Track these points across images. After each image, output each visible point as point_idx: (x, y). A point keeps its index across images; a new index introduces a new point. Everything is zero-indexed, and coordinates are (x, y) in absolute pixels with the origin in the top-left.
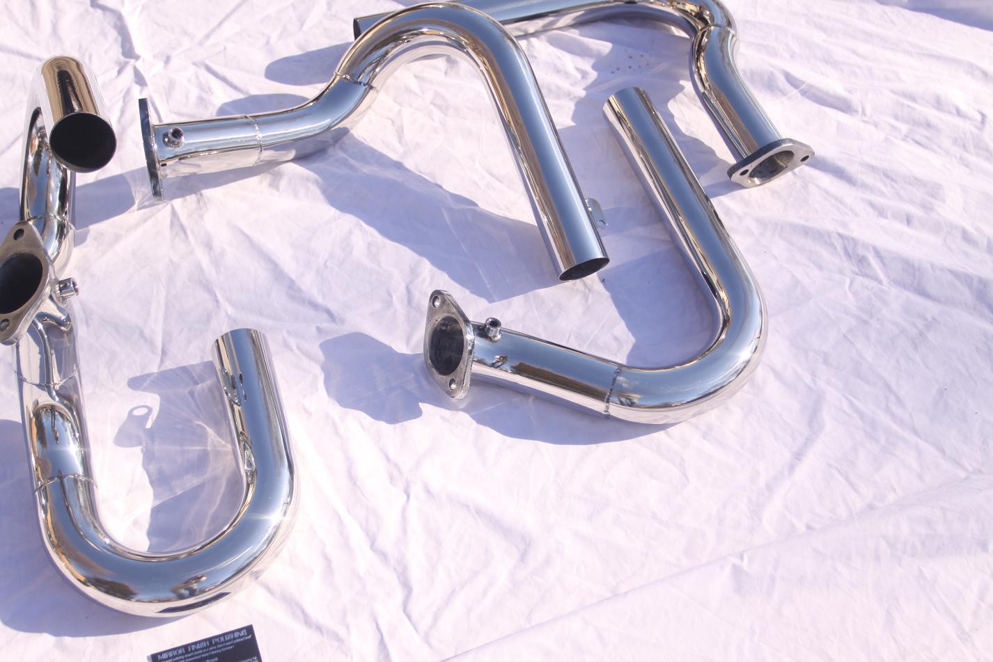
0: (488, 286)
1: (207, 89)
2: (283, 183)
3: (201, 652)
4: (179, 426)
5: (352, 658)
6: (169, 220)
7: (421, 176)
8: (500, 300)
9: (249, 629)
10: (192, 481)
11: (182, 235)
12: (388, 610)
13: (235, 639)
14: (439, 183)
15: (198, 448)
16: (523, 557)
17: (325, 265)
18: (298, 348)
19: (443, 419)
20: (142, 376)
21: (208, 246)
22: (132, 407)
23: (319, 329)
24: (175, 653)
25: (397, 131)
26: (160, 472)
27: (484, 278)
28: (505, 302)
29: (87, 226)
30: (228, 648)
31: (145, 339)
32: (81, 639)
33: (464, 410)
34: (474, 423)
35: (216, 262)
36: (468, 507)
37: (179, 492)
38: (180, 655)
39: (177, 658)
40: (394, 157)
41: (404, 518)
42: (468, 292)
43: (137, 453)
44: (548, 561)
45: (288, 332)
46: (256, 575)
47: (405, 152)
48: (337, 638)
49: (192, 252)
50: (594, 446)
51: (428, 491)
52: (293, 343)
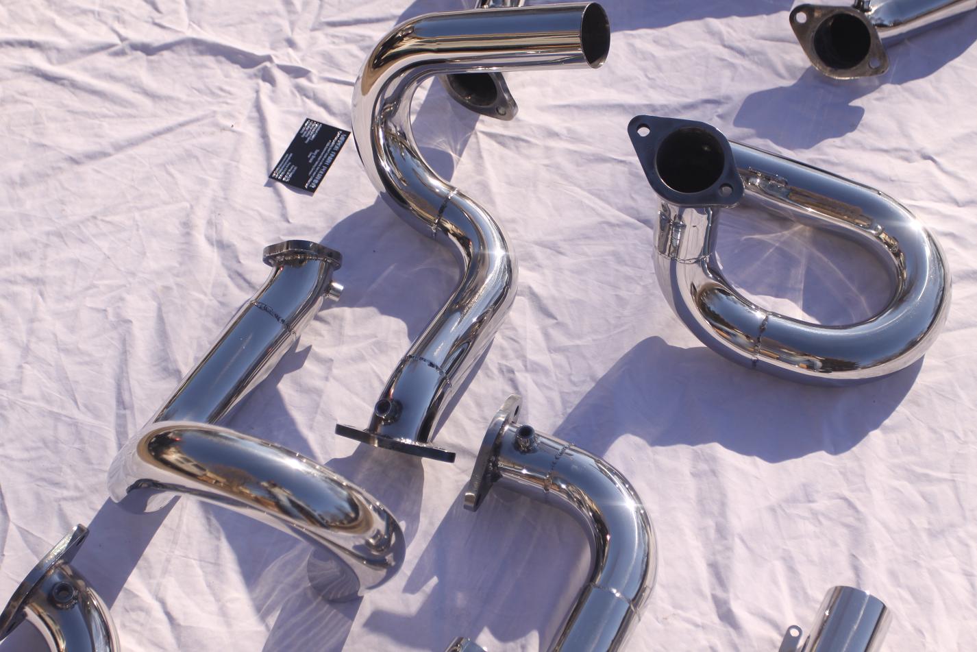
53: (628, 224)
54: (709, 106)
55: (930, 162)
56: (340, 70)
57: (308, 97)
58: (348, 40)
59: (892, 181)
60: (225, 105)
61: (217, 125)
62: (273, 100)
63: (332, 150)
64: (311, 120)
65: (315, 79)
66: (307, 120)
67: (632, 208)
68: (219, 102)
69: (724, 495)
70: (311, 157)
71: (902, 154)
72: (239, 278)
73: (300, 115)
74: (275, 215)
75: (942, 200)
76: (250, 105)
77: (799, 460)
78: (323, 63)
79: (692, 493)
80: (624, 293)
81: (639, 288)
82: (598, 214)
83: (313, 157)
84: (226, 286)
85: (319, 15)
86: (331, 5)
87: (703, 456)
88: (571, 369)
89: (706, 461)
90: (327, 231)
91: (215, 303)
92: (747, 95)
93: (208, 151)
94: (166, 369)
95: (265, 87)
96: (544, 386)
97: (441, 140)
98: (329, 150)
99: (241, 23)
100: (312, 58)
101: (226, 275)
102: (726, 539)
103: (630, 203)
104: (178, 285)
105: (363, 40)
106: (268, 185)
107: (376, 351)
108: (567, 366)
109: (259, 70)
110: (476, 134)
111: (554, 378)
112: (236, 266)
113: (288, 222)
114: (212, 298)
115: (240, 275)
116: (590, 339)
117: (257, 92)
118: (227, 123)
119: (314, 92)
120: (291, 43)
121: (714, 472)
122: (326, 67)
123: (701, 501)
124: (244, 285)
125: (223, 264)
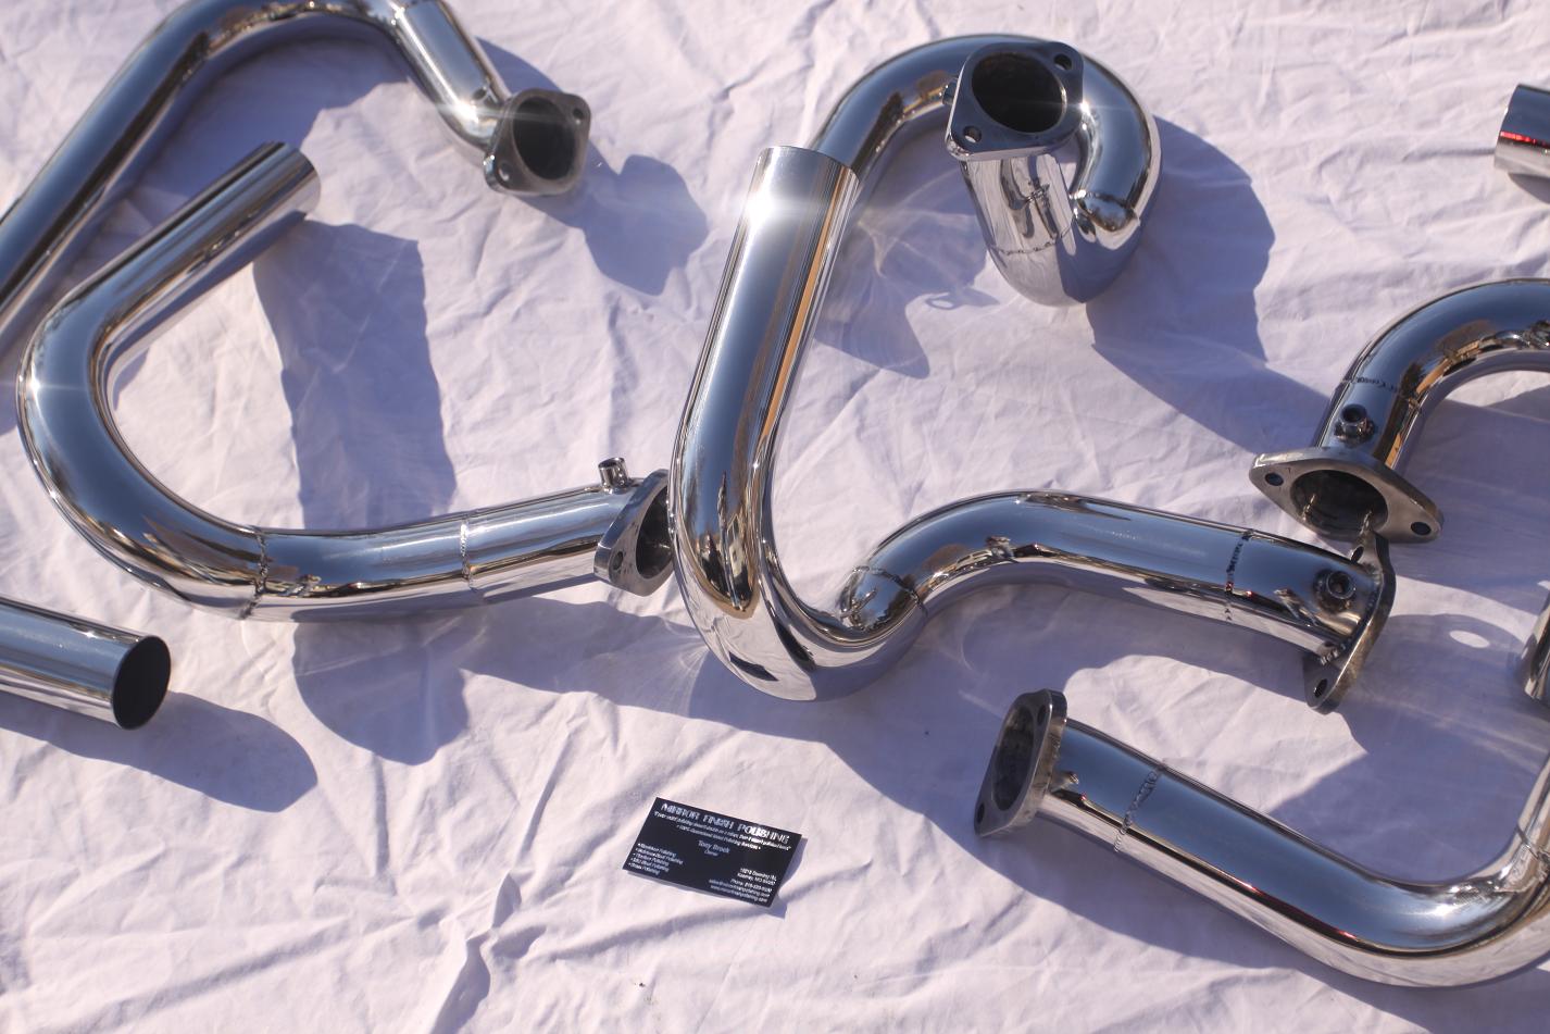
53: (859, 410)
54: (620, 322)
55: (732, 94)
56: (501, 833)
57: (569, 876)
58: (429, 827)
59: (771, 126)
60: (584, 1011)
61: (638, 1014)
62: (576, 928)
63: (700, 821)
64: (629, 860)
65: (523, 870)
66: (626, 867)
67: (828, 405)
68: (576, 1020)
69: (1341, 278)
70: (715, 851)
71: (718, 118)
72: (998, 924)
73: (611, 884)
74: (852, 893)
75: (804, 82)
76: (584, 968)
77: (1269, 210)
78: (485, 861)
79: (1340, 317)
80: (993, 408)
81: (981, 391)
82: (843, 443)
83: (716, 847)
84: (1017, 944)
85: (358, 883)
86: (336, 866)
87: (1276, 305)
88: (1140, 461)
89: (1284, 301)
90: (890, 804)
91: (1055, 957)
92: (605, 277)
93: (703, 1018)
94: (1209, 1009)
95: (538, 947)
96: (1176, 488)
97: (682, 662)
98: (701, 826)
99: (364, 1016)
100: (473, 877)
101: (992, 949)
102: (1412, 273)
103: (818, 407)
104: (1022, 1019)
105: (432, 804)
106: (780, 912)
107: (1134, 706)
108: (1134, 467)
109: (498, 963)
110: (668, 614)
111: (1160, 479)
112: (974, 932)
113: (868, 866)
114: (1045, 963)
115: (993, 923)
116: (1082, 443)
117: (554, 957)
118: (633, 996)
119: (560, 865)
120: (430, 919)
121: (1303, 292)
122: (493, 858)
123: (1351, 306)
124: (1015, 913)
125: (968, 956)
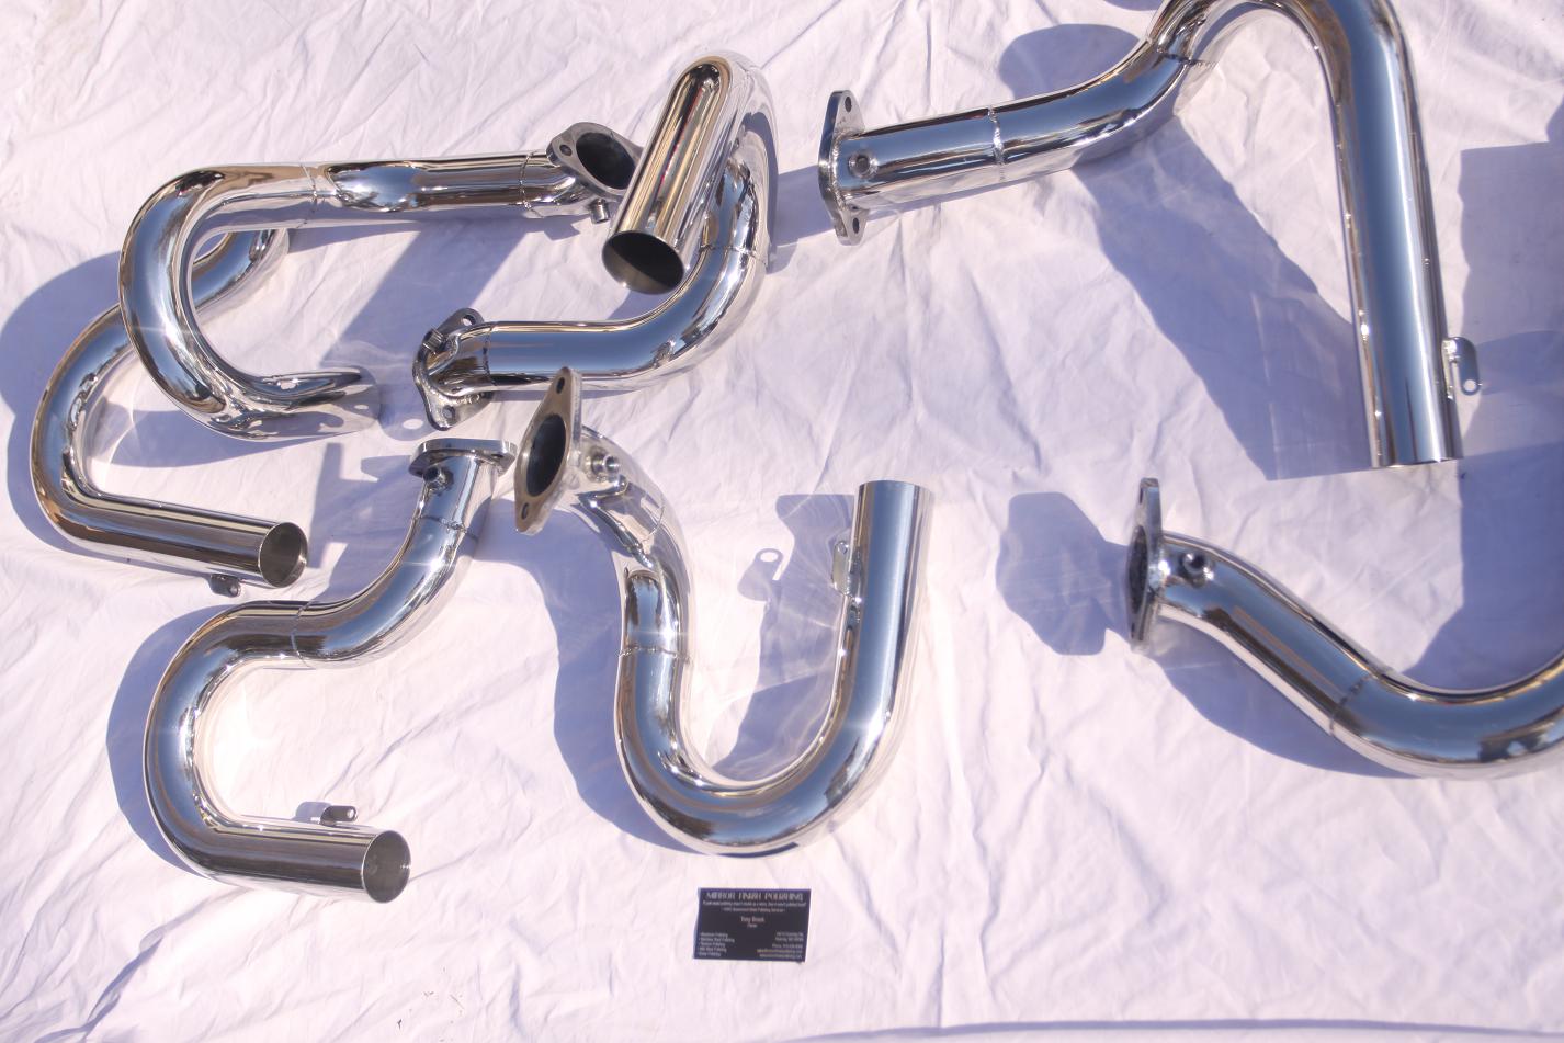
0: (1276, 449)
1: (1004, 8)
2: (1051, 204)
3: (750, 904)
4: (812, 586)
5: (901, 977)
6: (890, 247)
7: (1253, 217)
8: (1285, 478)
9: (806, 894)
10: (804, 670)
11: (899, 276)
12: (962, 929)
13: (788, 901)
14: (1275, 236)
15: (823, 625)
16: (1152, 915)
17: (1063, 362)
18: (984, 498)
19: (1129, 665)
20: (793, 496)
21: (926, 300)
22: (761, 548)
23: (1015, 477)
24: (725, 896)
25: (1249, 119)
26: (775, 646)
27: (1274, 432)
28: (1291, 482)
29: (796, 240)
30: (778, 910)
31: (812, 440)
32: (642, 842)
33: (1162, 661)
34: (1168, 685)
35: (927, 331)
36: (1109, 814)
37: (788, 680)
38: (729, 900)
39: (725, 903)
40: (1225, 171)
41: (1025, 806)
42: (1243, 452)
43: (759, 607)
44: (1180, 934)
45: (976, 472)
46: (832, 827)
47: (1246, 166)
48: (894, 945)
49: (902, 308)
50: (1322, 772)
51: (1068, 772)
52: (979, 491)
